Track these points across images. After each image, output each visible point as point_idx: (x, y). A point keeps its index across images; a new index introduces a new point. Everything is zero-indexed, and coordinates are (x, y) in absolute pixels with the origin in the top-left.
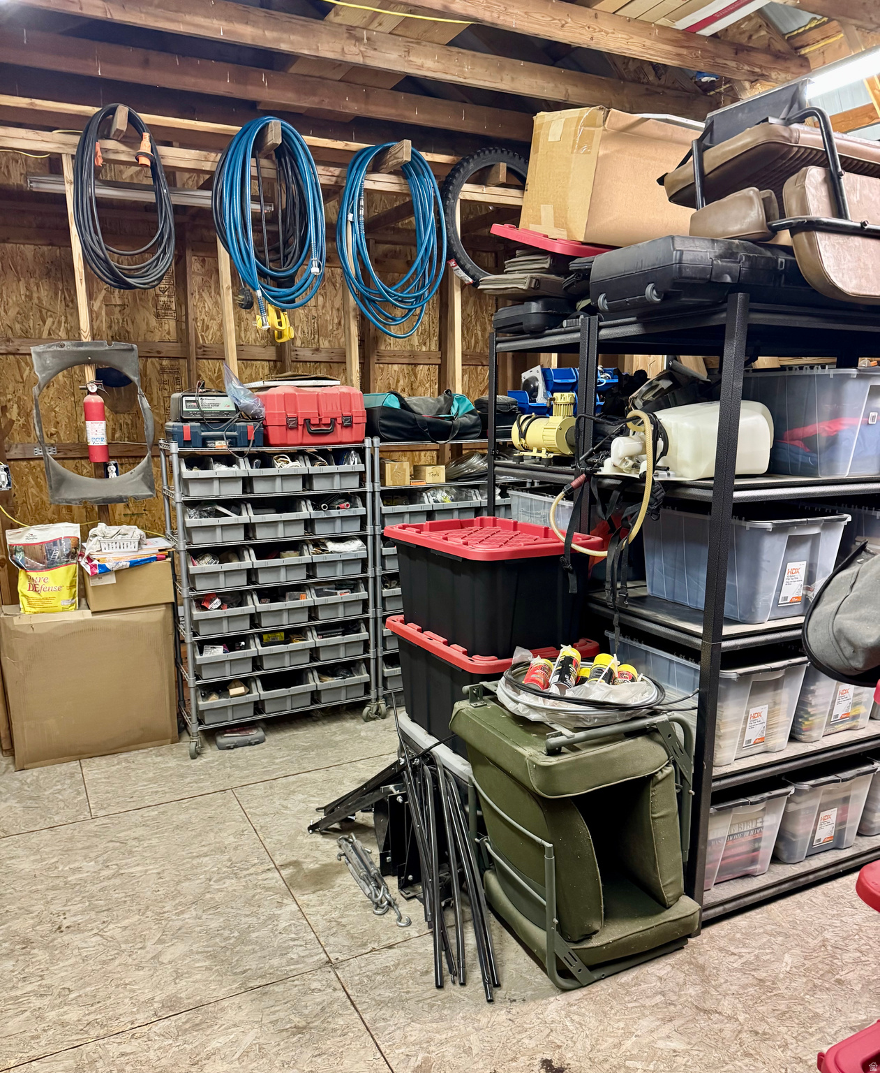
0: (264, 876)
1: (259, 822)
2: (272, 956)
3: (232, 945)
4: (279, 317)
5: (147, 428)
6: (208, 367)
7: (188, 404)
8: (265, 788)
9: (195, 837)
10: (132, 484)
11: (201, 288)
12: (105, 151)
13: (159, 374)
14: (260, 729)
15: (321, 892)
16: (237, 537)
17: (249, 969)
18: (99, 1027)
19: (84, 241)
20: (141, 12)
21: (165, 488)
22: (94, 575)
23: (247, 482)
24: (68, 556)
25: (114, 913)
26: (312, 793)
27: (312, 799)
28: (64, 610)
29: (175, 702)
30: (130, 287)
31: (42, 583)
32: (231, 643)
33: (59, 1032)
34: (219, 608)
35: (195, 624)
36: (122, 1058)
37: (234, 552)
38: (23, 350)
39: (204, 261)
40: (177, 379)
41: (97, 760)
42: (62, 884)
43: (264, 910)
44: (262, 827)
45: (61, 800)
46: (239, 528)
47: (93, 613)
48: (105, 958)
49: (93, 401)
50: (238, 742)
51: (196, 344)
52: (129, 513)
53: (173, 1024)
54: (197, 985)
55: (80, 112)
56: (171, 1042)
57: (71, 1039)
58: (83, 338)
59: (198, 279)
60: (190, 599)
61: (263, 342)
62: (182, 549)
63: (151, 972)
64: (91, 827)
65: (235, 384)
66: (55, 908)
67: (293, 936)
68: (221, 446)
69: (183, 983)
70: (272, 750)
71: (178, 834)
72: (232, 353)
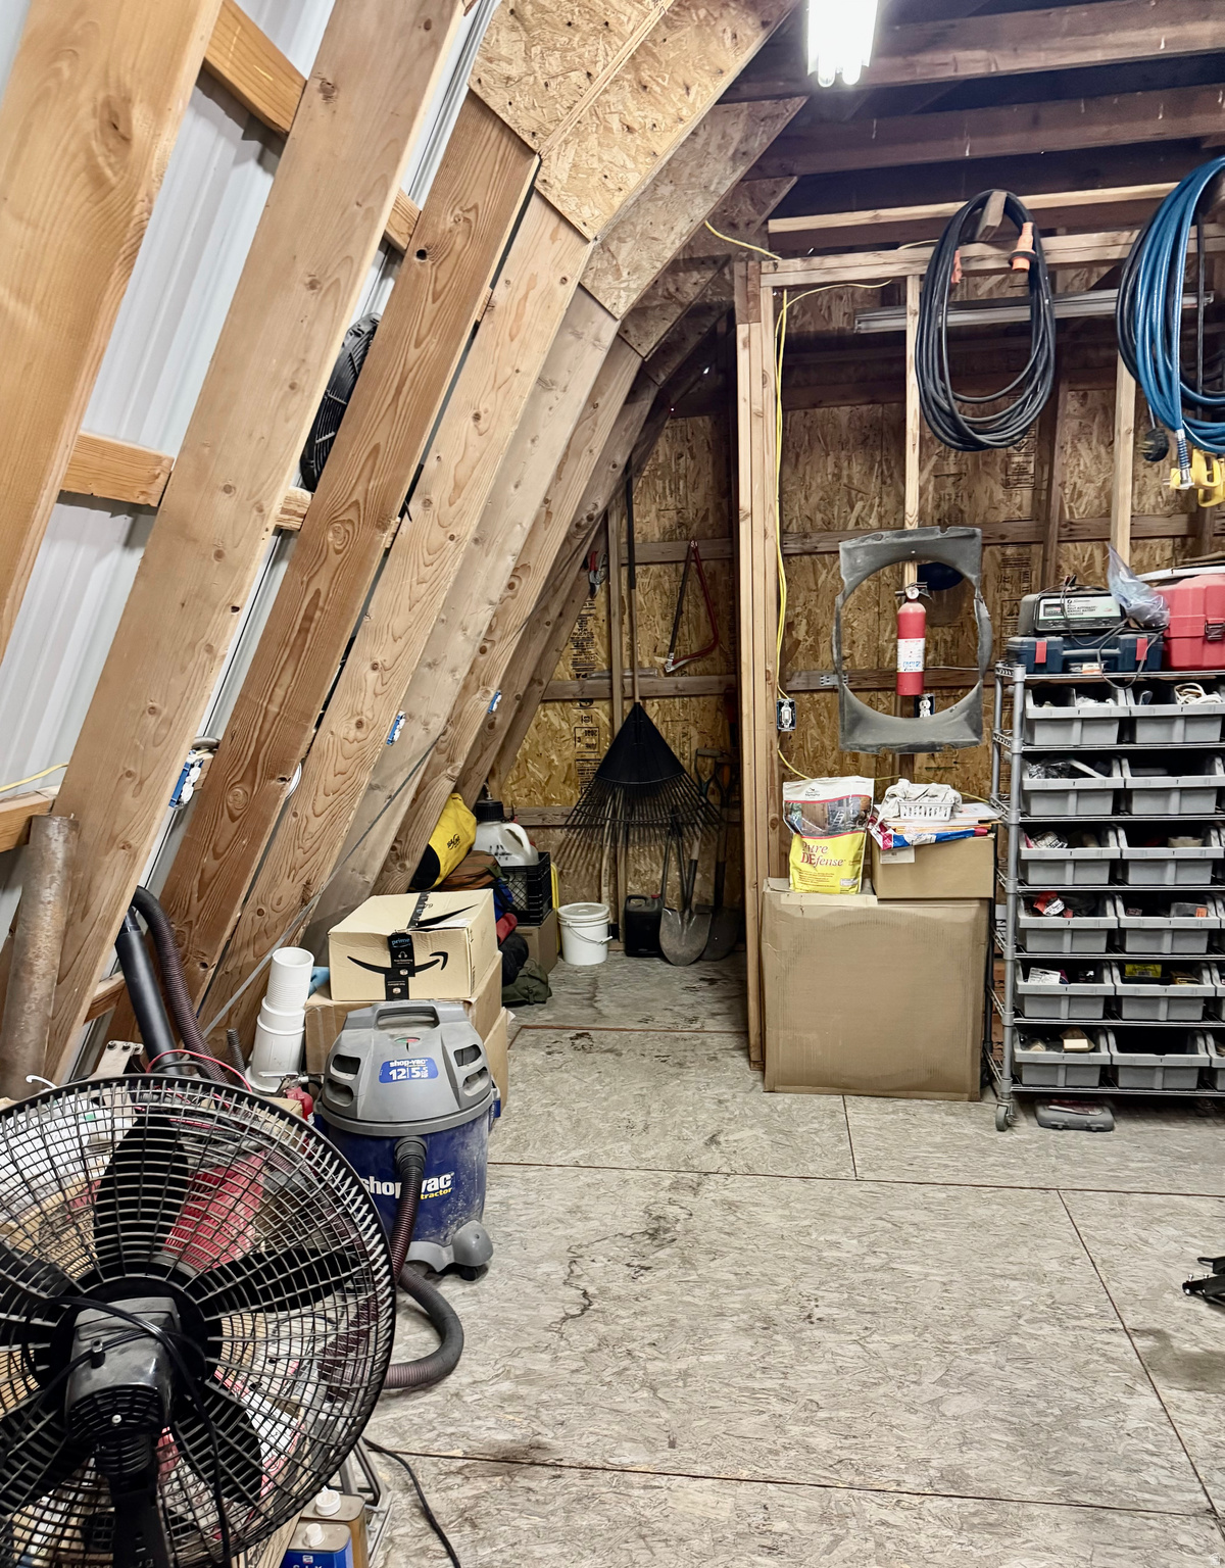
0: (1105, 1337)
1: (1101, 1252)
2: (1114, 1464)
3: (1048, 1425)
4: (1209, 467)
5: (982, 647)
6: (1074, 555)
7: (1048, 610)
8: (1112, 1203)
9: (998, 1246)
10: (950, 726)
11: (1077, 437)
12: (966, 260)
13: (1000, 568)
14: (1107, 1110)
15: (1202, 1393)
16: (1102, 809)
17: (1075, 1473)
18: (853, 1471)
19: (925, 391)
20: (1040, 50)
21: (997, 732)
22: (888, 850)
23: (1127, 726)
24: (855, 820)
25: (881, 1320)
26: (1192, 1231)
27: (1190, 1239)
28: (843, 892)
29: (979, 1044)
30: (981, 446)
31: (818, 854)
32: (1072, 970)
33: (803, 1457)
34: (1059, 914)
35: (1021, 934)
36: (882, 1528)
37: (1094, 832)
38: (823, 547)
39: (1085, 396)
40: (1025, 573)
41: (866, 1100)
42: (815, 1259)
43: (1103, 1390)
44: (1104, 1261)
45: (817, 1144)
46: (1105, 796)
47: (879, 900)
48: (865, 1379)
49: (911, 611)
50: (1071, 1121)
51: (1060, 521)
52: (934, 765)
53: (955, 1509)
54: (993, 1466)
55: (938, 213)
56: (950, 1533)
57: (818, 1472)
58: (907, 525)
59: (1074, 424)
60: (1018, 896)
61: (1167, 508)
62: (1013, 822)
63: (927, 1422)
64: (854, 1190)
65: (1124, 575)
66: (806, 1287)
67: (1151, 1447)
68: (1092, 670)
69: (972, 1454)
70: (1124, 1146)
71: (974, 1235)
72: (1123, 531)
